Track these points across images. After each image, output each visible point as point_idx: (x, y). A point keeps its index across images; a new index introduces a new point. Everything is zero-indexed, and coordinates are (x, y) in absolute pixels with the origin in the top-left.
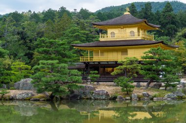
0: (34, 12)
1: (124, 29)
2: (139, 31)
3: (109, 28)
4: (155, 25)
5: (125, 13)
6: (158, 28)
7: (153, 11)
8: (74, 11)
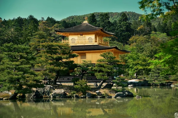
0: (4, 19)
1: (84, 36)
2: (96, 38)
3: (70, 35)
4: (110, 33)
5: (84, 22)
6: (113, 35)
7: (111, 20)
8: (41, 19)
